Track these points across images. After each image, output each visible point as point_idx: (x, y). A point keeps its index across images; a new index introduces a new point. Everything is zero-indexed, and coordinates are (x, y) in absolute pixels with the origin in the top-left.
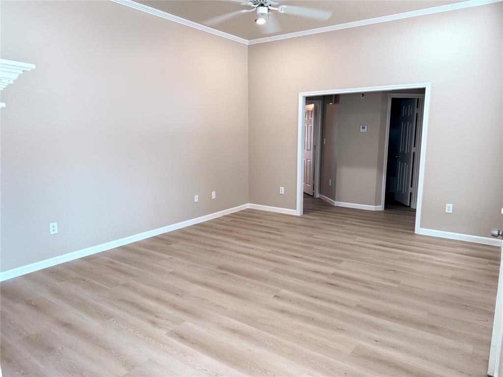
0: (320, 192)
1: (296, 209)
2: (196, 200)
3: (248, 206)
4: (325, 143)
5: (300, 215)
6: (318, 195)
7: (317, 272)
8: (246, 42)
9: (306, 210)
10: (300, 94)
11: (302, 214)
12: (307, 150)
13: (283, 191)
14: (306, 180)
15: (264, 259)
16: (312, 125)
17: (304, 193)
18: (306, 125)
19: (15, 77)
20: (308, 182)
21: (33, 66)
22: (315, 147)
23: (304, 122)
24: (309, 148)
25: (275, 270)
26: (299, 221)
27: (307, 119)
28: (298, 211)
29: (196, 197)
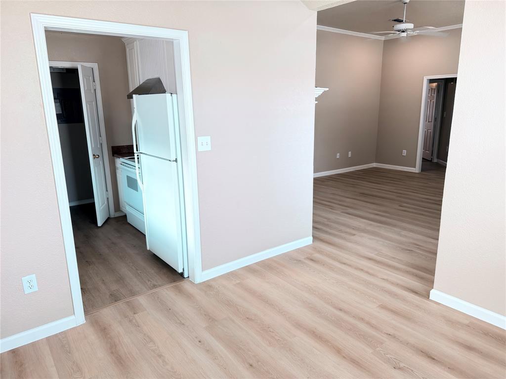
0: (438, 157)
1: (415, 168)
2: (338, 157)
3: (374, 165)
4: (445, 116)
5: (418, 172)
6: (435, 160)
7: (428, 199)
8: (383, 38)
9: (423, 169)
10: (424, 77)
11: (420, 171)
12: (429, 122)
13: (405, 153)
14: (425, 147)
15: (391, 192)
16: (435, 100)
17: (423, 158)
18: (429, 101)
19: (321, 93)
20: (427, 149)
21: (328, 89)
22: (436, 119)
23: (427, 97)
24: (430, 120)
25: (398, 196)
26: (417, 176)
27: (430, 95)
28: (417, 169)
29: (338, 154)
